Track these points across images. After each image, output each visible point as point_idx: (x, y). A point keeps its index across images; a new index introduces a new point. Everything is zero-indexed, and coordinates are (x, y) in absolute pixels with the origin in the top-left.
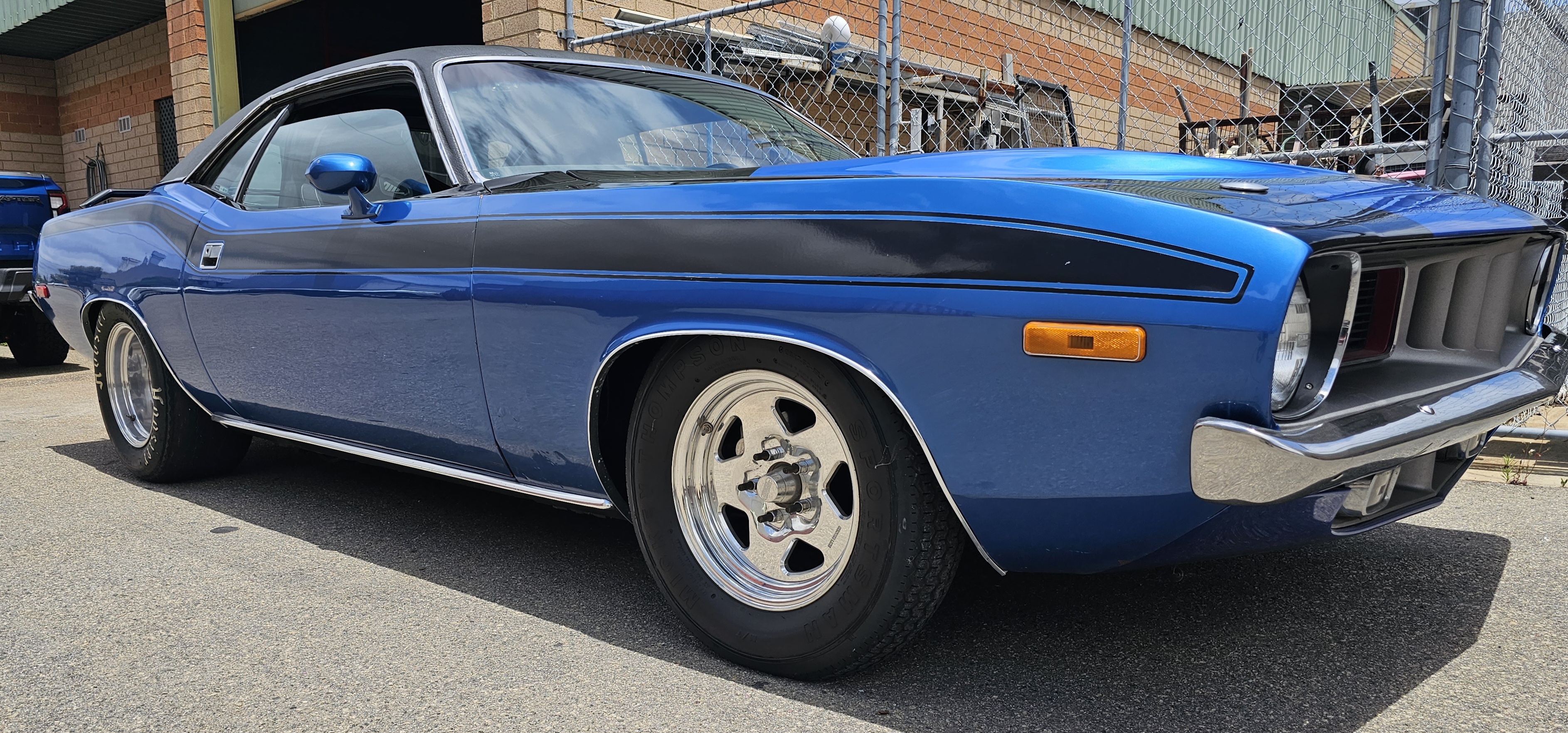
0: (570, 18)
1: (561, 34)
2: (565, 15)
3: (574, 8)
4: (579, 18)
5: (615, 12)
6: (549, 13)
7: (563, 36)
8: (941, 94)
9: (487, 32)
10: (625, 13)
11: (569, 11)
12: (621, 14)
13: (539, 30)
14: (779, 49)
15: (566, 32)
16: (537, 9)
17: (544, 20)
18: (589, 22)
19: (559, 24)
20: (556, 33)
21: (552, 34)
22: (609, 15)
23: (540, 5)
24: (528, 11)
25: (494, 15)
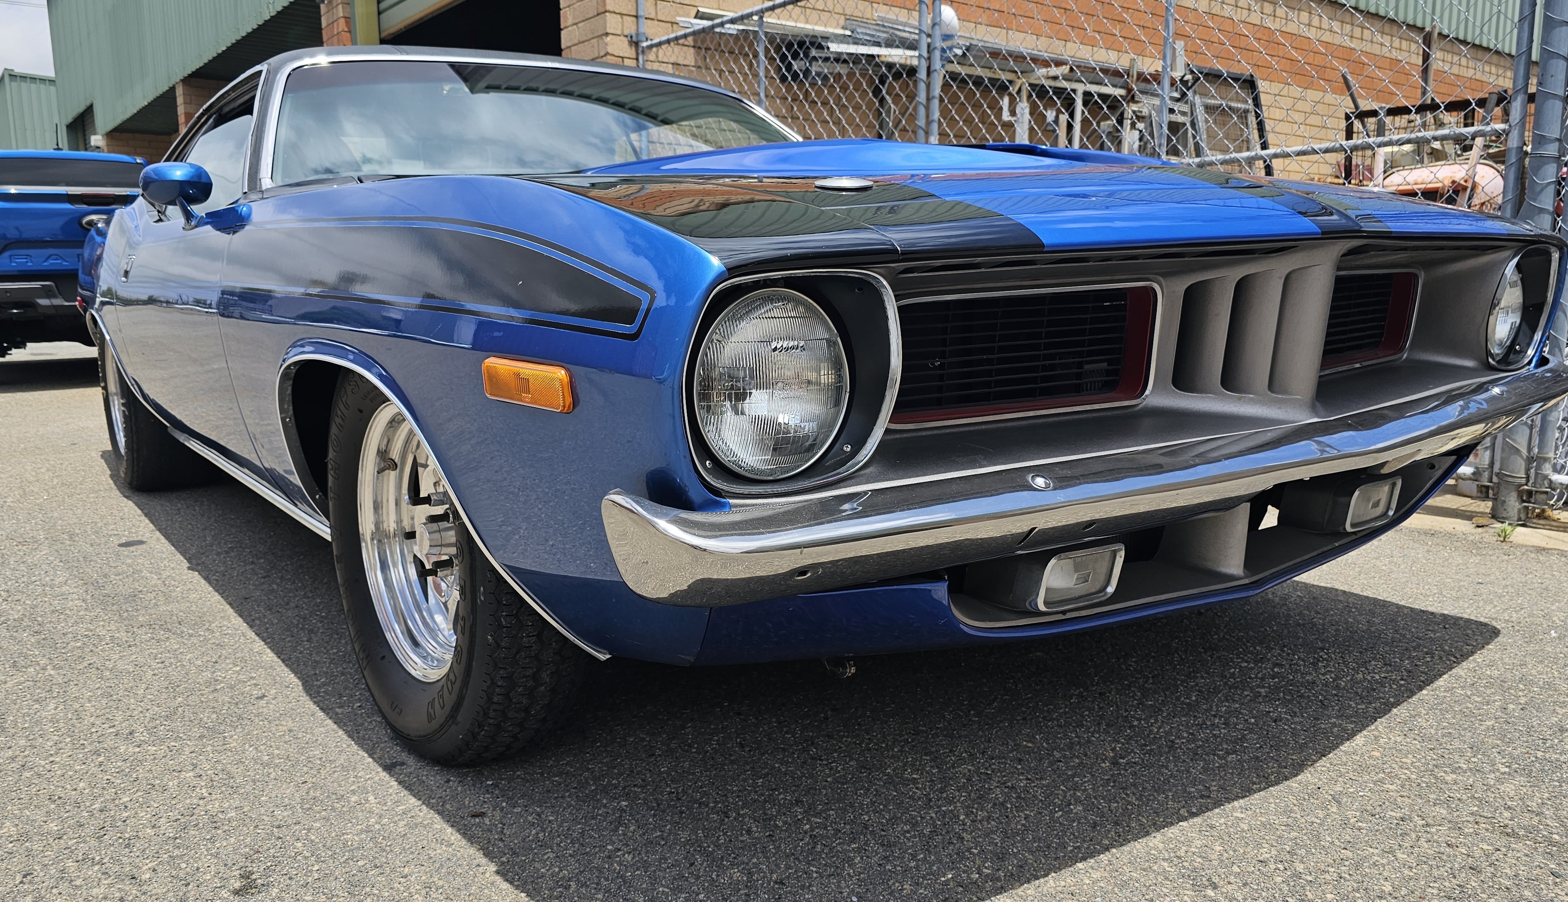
0: (641, 20)
1: (631, 37)
2: (636, 17)
3: (647, 9)
4: (653, 19)
5: (693, 12)
6: (619, 17)
7: (634, 39)
8: (1080, 88)
9: (566, 38)
10: (704, 13)
11: (641, 13)
12: (700, 14)
13: (607, 34)
14: (878, 44)
15: (637, 35)
16: (606, 11)
17: (612, 23)
18: (663, 24)
19: (630, 27)
20: (626, 36)
21: (622, 38)
22: (688, 16)
23: (608, 8)
24: (598, 14)
25: (570, 22)
